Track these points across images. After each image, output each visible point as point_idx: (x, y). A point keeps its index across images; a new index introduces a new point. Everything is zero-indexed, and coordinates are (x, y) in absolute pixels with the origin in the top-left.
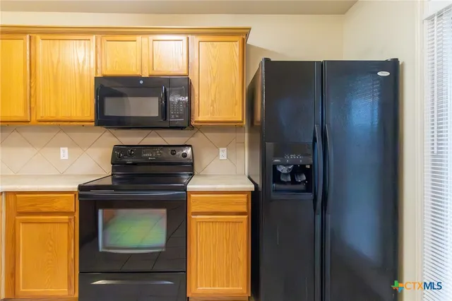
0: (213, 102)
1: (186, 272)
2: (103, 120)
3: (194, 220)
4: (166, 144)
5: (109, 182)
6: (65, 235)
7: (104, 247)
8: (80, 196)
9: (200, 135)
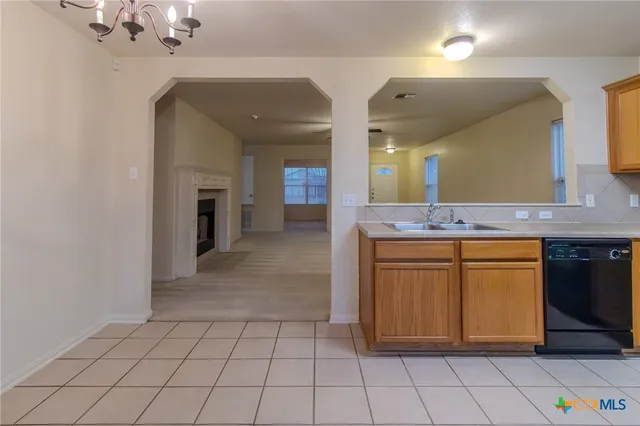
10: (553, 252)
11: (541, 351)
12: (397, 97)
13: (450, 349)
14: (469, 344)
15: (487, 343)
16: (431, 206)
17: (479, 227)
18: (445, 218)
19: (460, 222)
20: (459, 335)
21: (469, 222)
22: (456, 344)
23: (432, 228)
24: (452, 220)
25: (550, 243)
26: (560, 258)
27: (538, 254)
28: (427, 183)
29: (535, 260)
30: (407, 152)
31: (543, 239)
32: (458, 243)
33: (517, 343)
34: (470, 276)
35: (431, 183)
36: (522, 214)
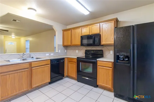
0: (106, 39)
1: (97, 79)
2: (82, 45)
3: (98, 67)
4: (96, 49)
5: (84, 57)
6: (75, 66)
7: (81, 70)
8: (77, 59)
9: (105, 47)
10: (52, 62)
11: (50, 83)
12: (13, 20)
13: (28, 91)
14: (33, 88)
15: (38, 86)
16: (23, 54)
17: (37, 58)
18: (28, 57)
19: (32, 57)
20: (30, 87)
21: (35, 57)
22: (30, 90)
23: (24, 60)
24: (30, 57)
25: (52, 60)
26: (54, 63)
27: (49, 63)
28: (26, 47)
29: (49, 64)
30: (20, 38)
31: (51, 60)
32: (30, 63)
33: (45, 83)
34: (34, 71)
35: (28, 47)
36: (47, 55)
